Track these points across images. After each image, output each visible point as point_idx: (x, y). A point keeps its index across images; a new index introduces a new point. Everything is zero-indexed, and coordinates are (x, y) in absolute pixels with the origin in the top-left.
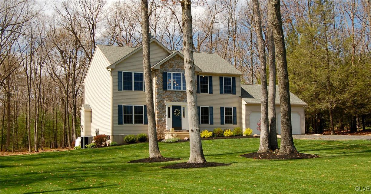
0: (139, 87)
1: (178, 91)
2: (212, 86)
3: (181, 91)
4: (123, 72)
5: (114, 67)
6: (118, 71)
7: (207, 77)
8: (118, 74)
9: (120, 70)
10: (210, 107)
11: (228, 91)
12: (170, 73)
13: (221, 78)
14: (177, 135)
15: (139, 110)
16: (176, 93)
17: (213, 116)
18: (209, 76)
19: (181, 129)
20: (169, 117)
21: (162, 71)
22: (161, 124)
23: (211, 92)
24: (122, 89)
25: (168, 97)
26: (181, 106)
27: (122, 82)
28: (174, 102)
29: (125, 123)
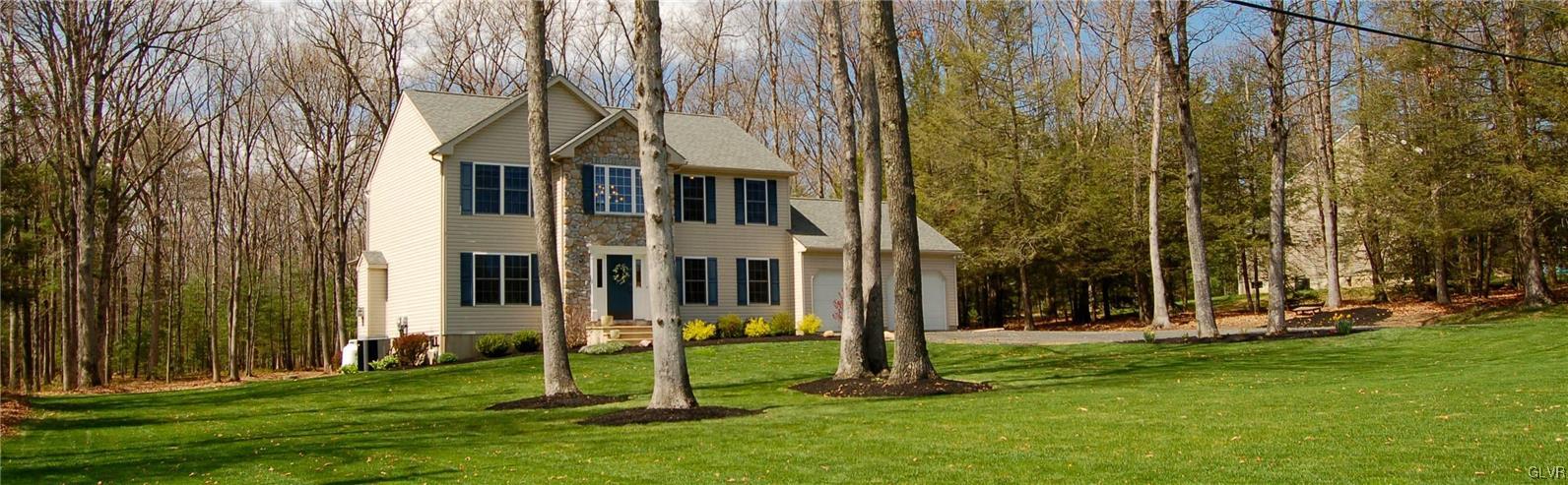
0: (519, 204)
1: (625, 217)
2: (714, 202)
3: (633, 217)
4: (474, 163)
5: (450, 151)
6: (461, 163)
7: (702, 179)
8: (462, 171)
9: (466, 160)
10: (709, 260)
11: (757, 217)
12: (603, 169)
13: (738, 183)
14: (621, 335)
15: (517, 265)
16: (617, 222)
17: (716, 283)
18: (707, 178)
19: (632, 318)
20: (600, 284)
21: (581, 162)
22: (578, 303)
23: (712, 220)
24: (471, 210)
25: (596, 233)
26: (630, 257)
27: (471, 190)
28: (612, 244)
29: (479, 301)
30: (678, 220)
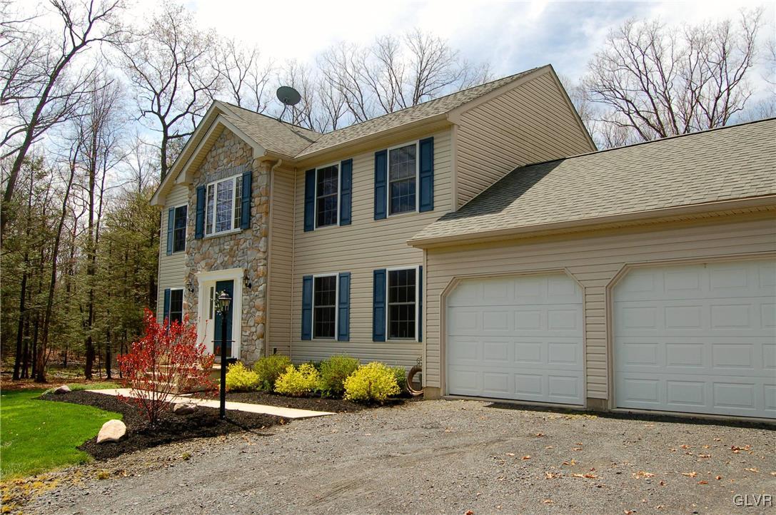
3: (230, 235)
4: (175, 207)
6: (170, 210)
7: (337, 166)
8: (169, 217)
9: (172, 205)
12: (213, 187)
13: (380, 156)
16: (219, 244)
17: (349, 308)
20: (211, 318)
23: (346, 221)
24: (171, 251)
25: (204, 259)
26: (233, 281)
27: (172, 232)
30: (308, 228)
